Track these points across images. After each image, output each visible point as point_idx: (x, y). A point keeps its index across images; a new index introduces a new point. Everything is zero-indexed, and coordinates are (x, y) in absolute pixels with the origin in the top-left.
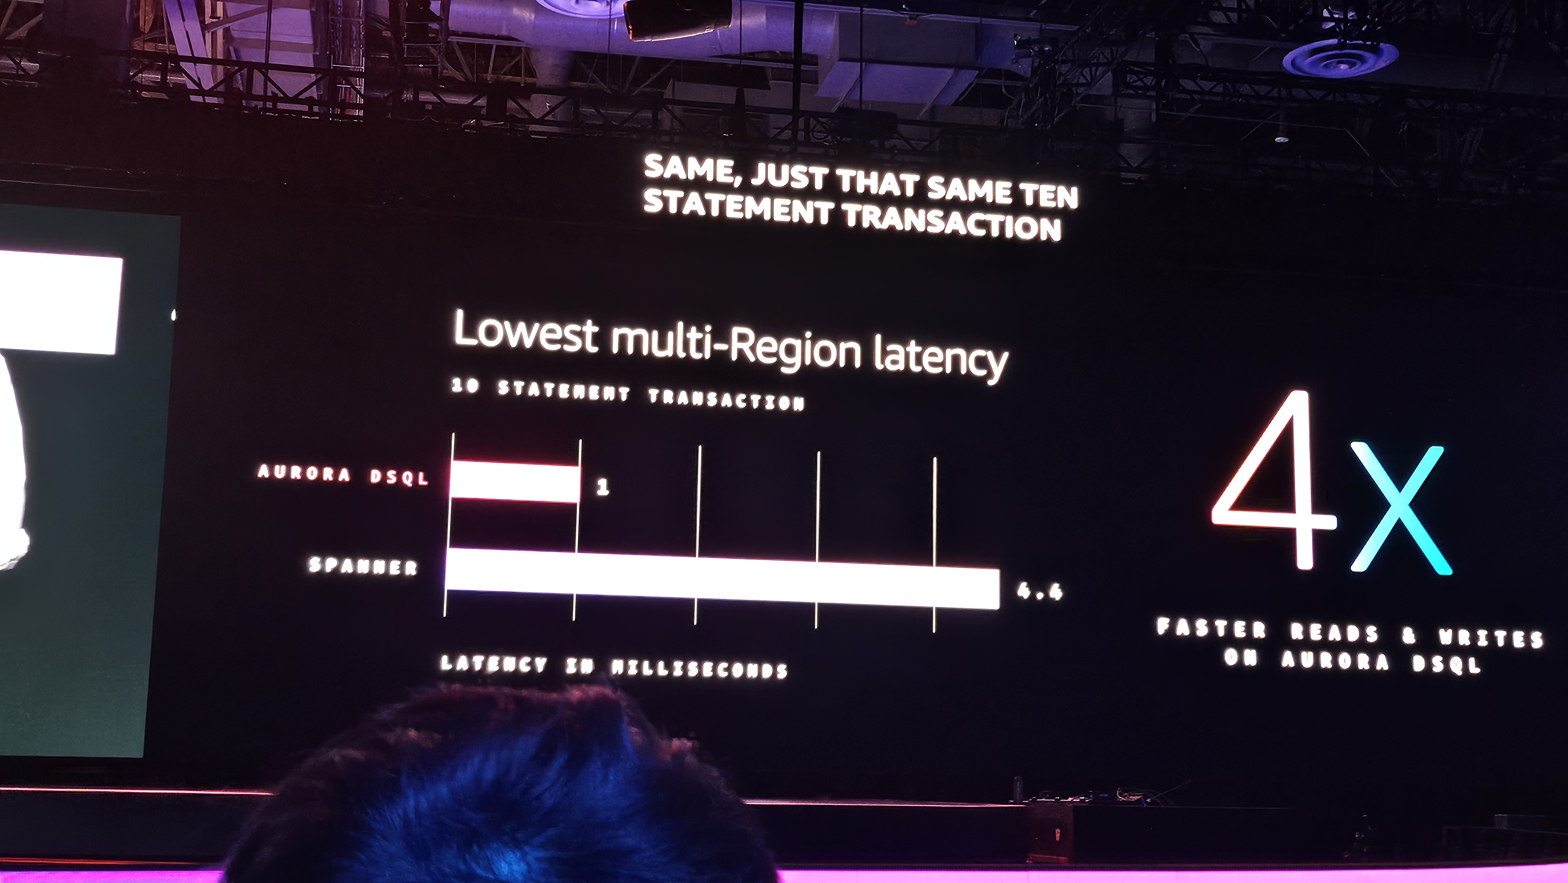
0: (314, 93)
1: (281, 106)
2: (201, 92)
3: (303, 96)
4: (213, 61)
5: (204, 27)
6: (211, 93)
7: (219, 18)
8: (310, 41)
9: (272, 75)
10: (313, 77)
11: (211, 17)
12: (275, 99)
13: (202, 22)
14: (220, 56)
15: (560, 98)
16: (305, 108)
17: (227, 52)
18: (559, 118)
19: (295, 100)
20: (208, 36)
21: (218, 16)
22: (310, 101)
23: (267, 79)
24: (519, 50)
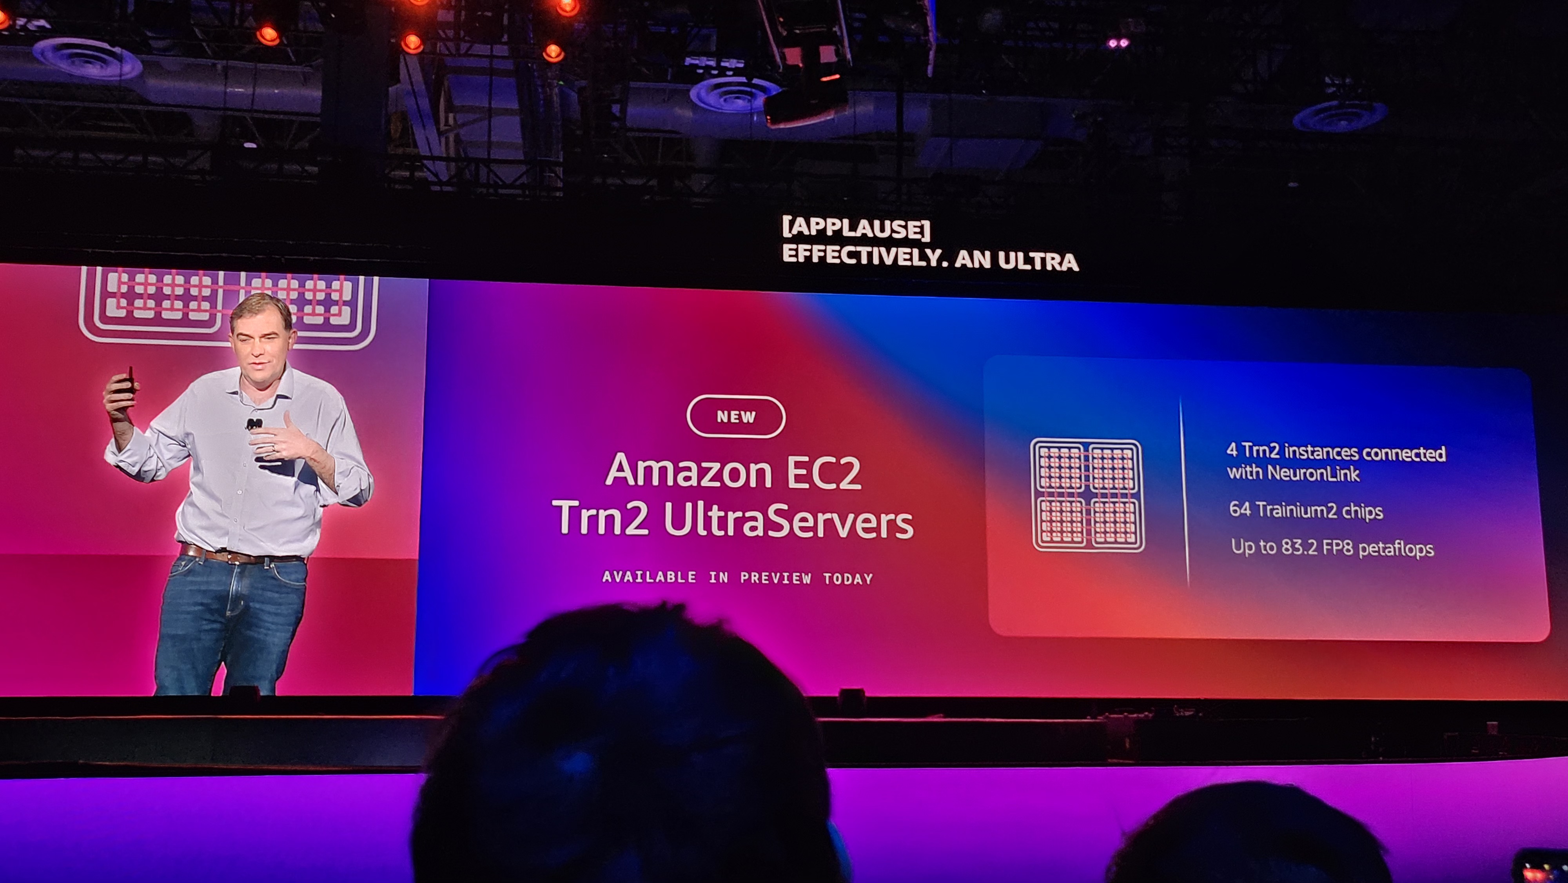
0: (524, 180)
1: (501, 191)
2: (440, 183)
3: (518, 183)
4: (447, 159)
5: (440, 133)
6: (448, 183)
7: (450, 126)
8: (520, 141)
9: (494, 167)
10: (524, 168)
11: (445, 125)
12: (496, 186)
13: (438, 129)
14: (452, 154)
15: (713, 177)
16: (519, 192)
17: (457, 151)
18: (714, 192)
19: (512, 186)
20: (443, 140)
21: (450, 124)
22: (523, 186)
23: (490, 170)
24: (681, 140)
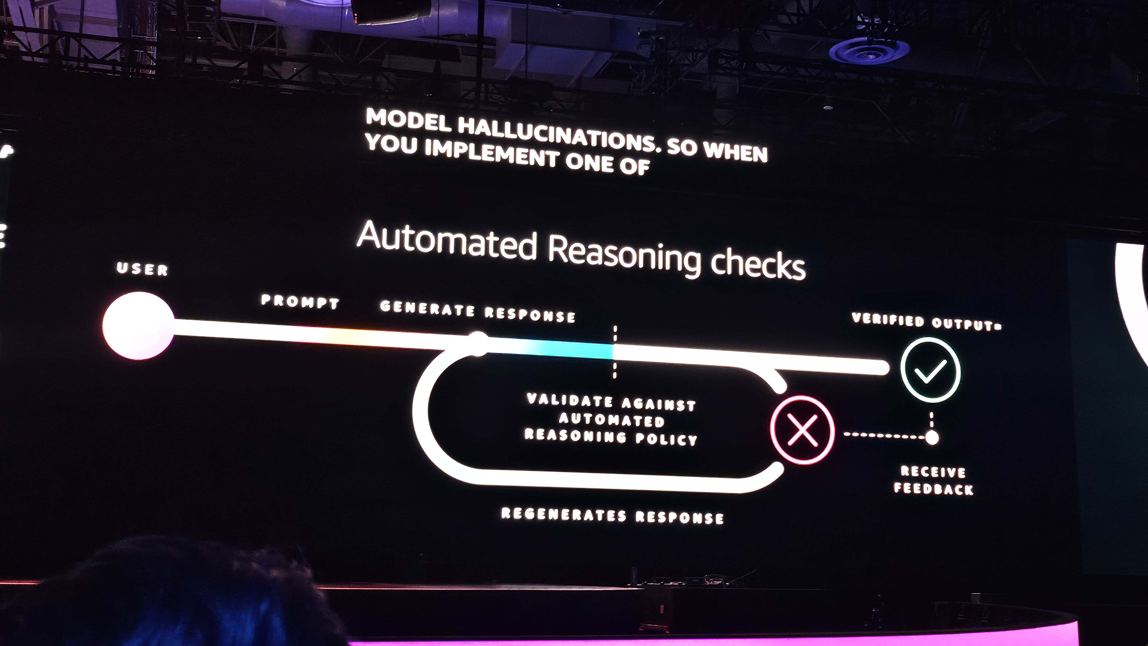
0: (117, 56)
1: (91, 66)
2: (30, 53)
3: (107, 59)
4: (40, 31)
5: (34, 5)
6: (37, 54)
8: (115, 17)
9: (85, 42)
10: (118, 45)
12: (86, 60)
13: (32, 1)
14: (46, 27)
15: (302, 65)
16: (109, 67)
17: (51, 23)
18: (303, 79)
19: (102, 61)
20: (37, 12)
22: (113, 63)
23: (81, 45)
24: (274, 28)
